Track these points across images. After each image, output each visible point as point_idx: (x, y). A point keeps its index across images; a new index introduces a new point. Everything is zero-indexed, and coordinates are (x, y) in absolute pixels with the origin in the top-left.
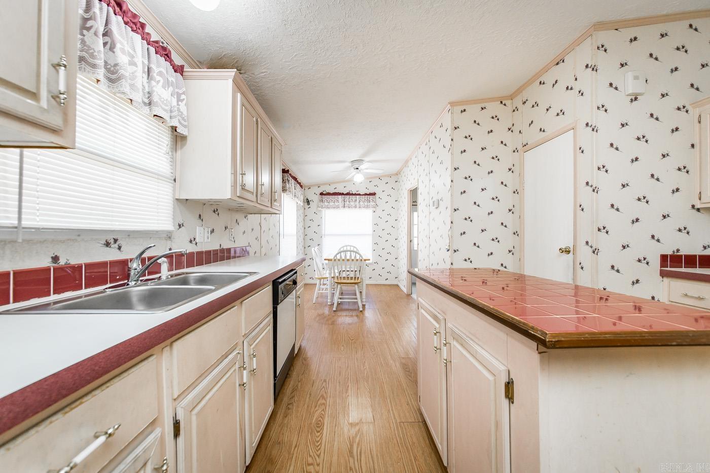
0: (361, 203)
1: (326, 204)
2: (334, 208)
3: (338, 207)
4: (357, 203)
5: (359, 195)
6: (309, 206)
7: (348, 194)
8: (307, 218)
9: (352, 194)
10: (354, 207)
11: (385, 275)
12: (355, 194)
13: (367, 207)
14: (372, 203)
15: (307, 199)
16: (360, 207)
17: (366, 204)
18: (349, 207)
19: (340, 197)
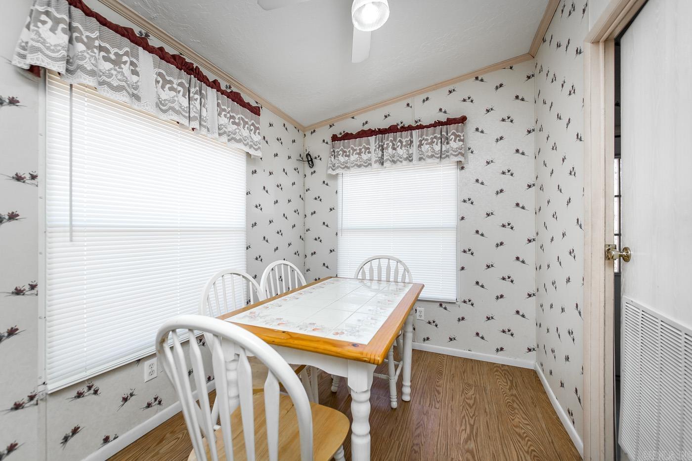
0: (425, 147)
1: (342, 159)
2: (359, 166)
3: (368, 164)
4: (414, 150)
5: (421, 127)
6: (312, 170)
7: (393, 129)
8: (310, 196)
9: (404, 129)
10: (406, 159)
11: (495, 338)
12: (410, 128)
13: (442, 156)
14: (454, 145)
15: (308, 155)
16: (420, 159)
17: (437, 148)
18: (394, 162)
19: (372, 139)
